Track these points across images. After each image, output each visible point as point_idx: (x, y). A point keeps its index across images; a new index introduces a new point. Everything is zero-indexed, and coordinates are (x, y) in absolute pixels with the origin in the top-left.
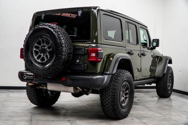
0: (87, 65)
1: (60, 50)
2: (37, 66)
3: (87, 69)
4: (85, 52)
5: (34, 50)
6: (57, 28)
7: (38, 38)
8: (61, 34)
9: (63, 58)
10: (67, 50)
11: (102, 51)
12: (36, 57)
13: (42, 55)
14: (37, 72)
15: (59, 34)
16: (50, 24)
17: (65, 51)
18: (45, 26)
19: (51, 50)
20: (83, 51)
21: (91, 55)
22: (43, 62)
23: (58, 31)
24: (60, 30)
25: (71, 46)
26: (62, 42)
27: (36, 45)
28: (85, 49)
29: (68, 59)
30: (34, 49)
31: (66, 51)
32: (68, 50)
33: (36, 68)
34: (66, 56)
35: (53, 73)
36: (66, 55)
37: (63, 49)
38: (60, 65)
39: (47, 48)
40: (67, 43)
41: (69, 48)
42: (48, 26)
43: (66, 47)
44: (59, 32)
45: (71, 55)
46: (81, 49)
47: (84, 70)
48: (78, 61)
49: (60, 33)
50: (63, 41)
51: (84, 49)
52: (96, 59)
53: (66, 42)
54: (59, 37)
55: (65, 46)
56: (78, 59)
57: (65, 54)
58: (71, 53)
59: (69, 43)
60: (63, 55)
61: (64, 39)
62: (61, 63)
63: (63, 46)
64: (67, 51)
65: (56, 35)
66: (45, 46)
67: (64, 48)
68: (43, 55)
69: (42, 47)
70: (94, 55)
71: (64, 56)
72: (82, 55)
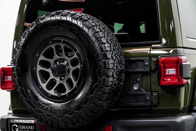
0: (158, 95)
1: (103, 66)
2: (48, 104)
3: (159, 102)
4: (150, 68)
5: (38, 70)
6: (89, 19)
7: (48, 44)
8: (101, 31)
9: (110, 83)
10: (115, 65)
11: (187, 63)
12: (44, 86)
13: (58, 79)
14: (51, 116)
15: (96, 32)
16: (73, 12)
17: (113, 69)
18: (62, 15)
19: (79, 66)
20: (147, 66)
21: (165, 72)
22: (62, 94)
23: (94, 24)
24: (97, 23)
25: (121, 57)
26: (105, 47)
27: (42, 58)
28: (150, 60)
29: (119, 84)
30: (39, 68)
31: (115, 68)
32: (118, 64)
33: (47, 108)
34: (114, 78)
35: (89, 116)
36: (115, 75)
37: (108, 64)
38: (105, 98)
39: (67, 64)
40: (114, 50)
41: (119, 61)
42: (69, 15)
43: (114, 58)
44: (95, 28)
45: (123, 76)
46: (143, 61)
47: (152, 105)
48: (135, 88)
49: (98, 30)
50: (107, 45)
51: (148, 61)
52: (179, 80)
53: (112, 48)
54: (97, 38)
55: (112, 57)
56: (137, 82)
57: (113, 75)
58: (122, 71)
59: (118, 49)
60: (109, 77)
61: (107, 42)
62: (106, 94)
63: (108, 57)
64: (117, 67)
65: (90, 34)
66: (63, 60)
67: (111, 61)
68: (61, 79)
69: (56, 62)
70: (172, 71)
71: (111, 79)
72: (144, 74)
